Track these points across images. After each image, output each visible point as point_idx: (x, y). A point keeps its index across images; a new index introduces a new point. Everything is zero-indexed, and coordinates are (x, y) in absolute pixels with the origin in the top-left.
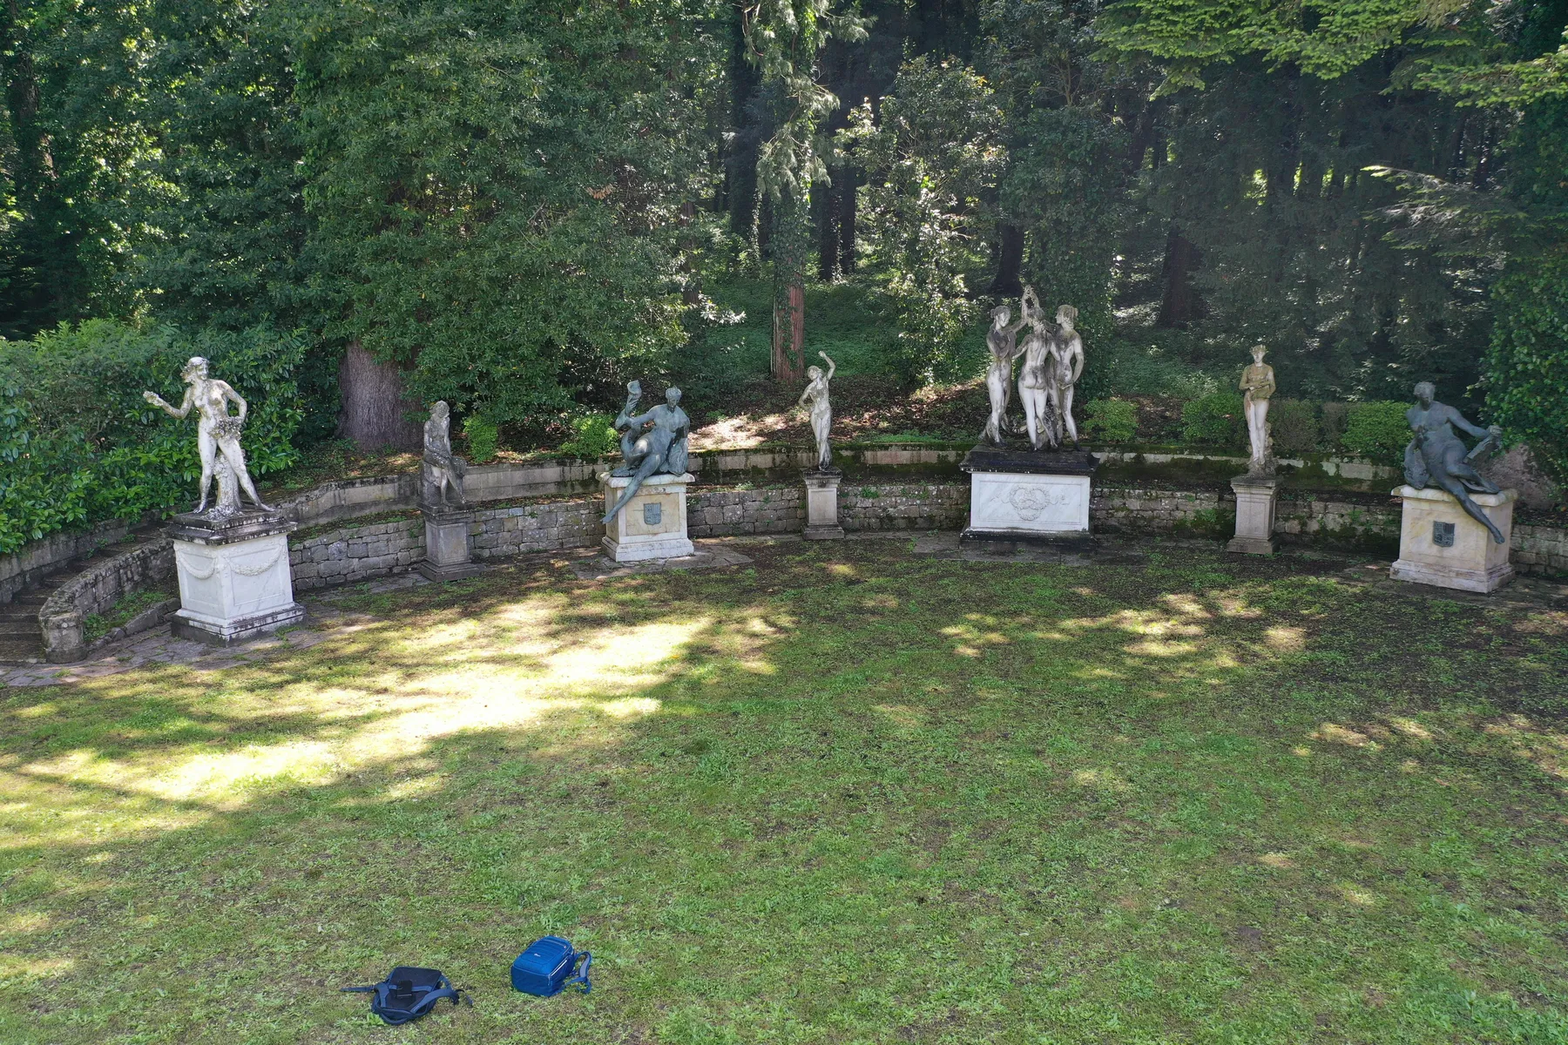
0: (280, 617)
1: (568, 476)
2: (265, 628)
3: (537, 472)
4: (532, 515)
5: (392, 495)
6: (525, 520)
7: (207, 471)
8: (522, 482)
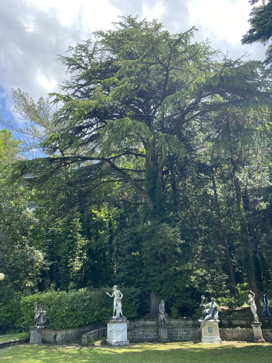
0: (124, 342)
1: (195, 323)
2: (120, 344)
3: (188, 322)
4: (185, 331)
5: (155, 324)
6: (183, 332)
7: (114, 309)
8: (184, 324)
